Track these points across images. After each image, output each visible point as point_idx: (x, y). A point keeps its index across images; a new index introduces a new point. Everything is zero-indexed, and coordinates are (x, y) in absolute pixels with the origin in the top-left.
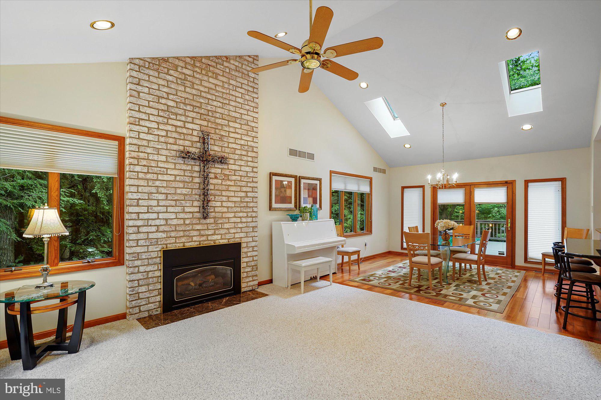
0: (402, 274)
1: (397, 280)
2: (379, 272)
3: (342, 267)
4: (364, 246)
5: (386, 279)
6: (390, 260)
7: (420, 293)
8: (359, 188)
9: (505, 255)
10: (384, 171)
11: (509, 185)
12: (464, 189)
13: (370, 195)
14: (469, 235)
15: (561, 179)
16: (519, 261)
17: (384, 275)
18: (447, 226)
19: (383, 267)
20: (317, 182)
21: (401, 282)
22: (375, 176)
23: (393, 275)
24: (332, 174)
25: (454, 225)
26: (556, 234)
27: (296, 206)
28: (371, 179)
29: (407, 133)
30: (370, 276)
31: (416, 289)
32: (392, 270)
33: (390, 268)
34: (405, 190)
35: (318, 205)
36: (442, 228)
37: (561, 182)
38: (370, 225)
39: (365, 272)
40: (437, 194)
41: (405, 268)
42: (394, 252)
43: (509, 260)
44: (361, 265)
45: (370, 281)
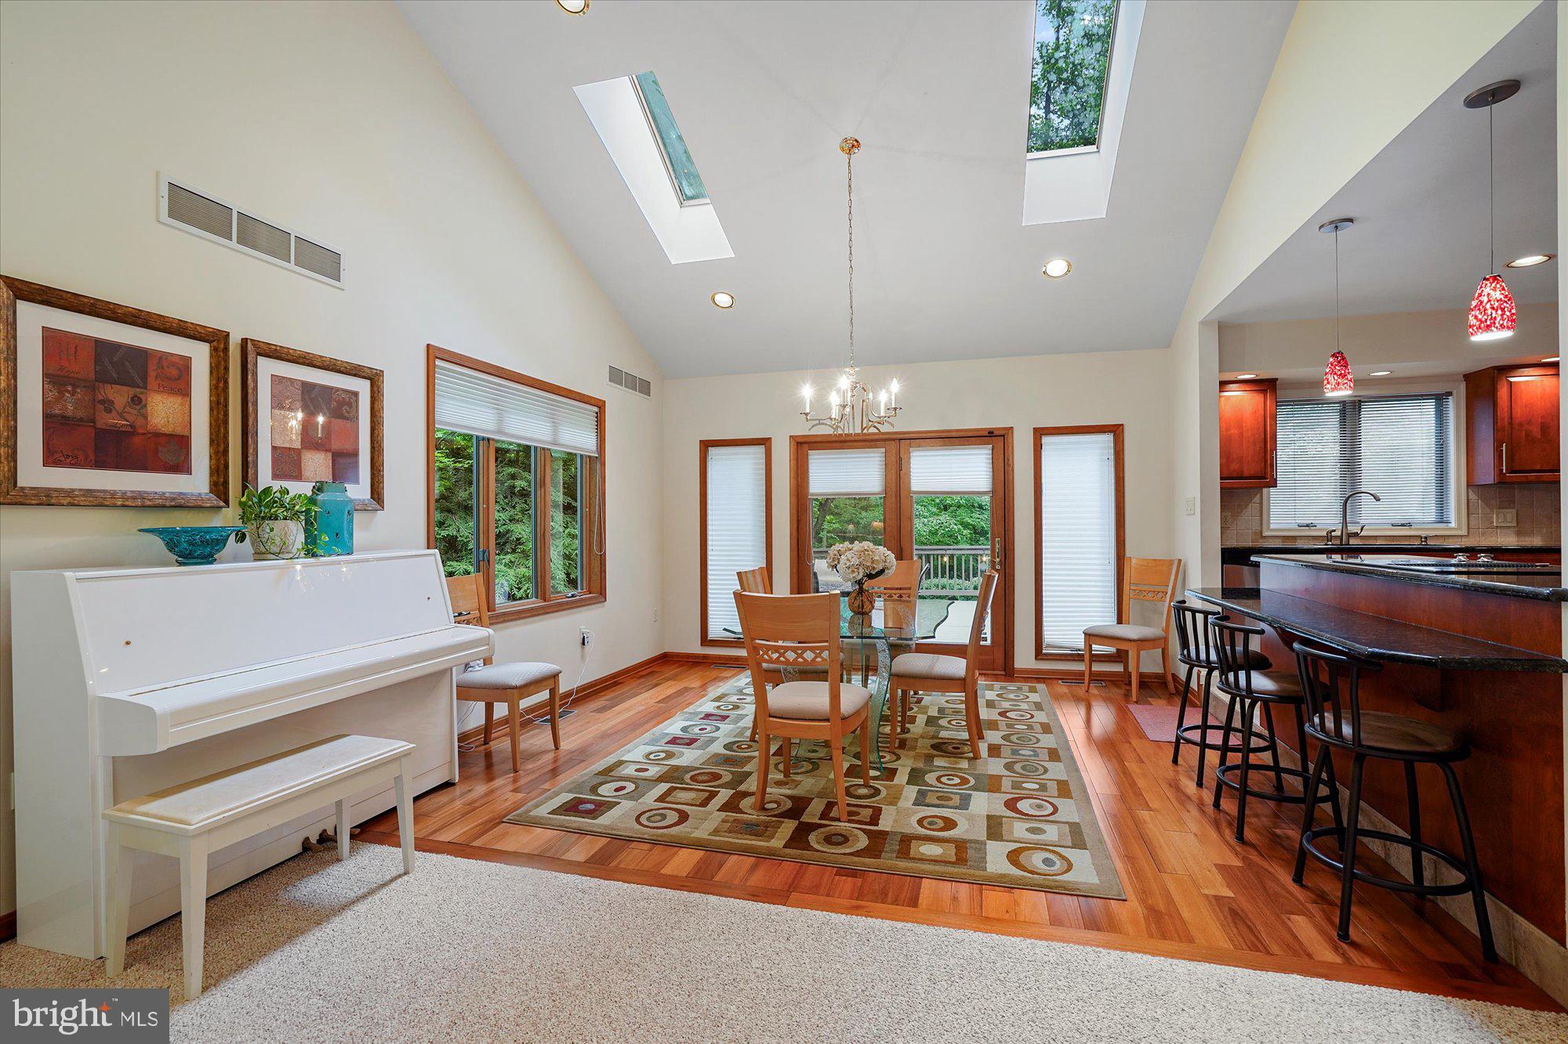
0: (717, 748)
1: (706, 779)
2: (636, 752)
3: (486, 743)
4: (580, 645)
5: (664, 787)
6: (669, 689)
7: (808, 847)
8: (555, 432)
9: (989, 642)
10: (644, 387)
11: (997, 439)
12: (883, 450)
13: (596, 462)
14: (910, 589)
15: (1114, 429)
16: (1024, 657)
17: (656, 762)
18: (869, 564)
19: (651, 719)
20: (362, 387)
21: (724, 795)
22: (616, 399)
23: (688, 757)
24: (438, 362)
25: (885, 562)
26: (1102, 576)
27: (219, 486)
28: (600, 405)
29: (725, 251)
30: (601, 779)
31: (789, 827)
32: (679, 733)
33: (674, 726)
34: (712, 451)
35: (358, 490)
36: (853, 572)
37: (1112, 434)
38: (597, 570)
39: (582, 755)
40: (808, 465)
41: (724, 718)
42: (679, 655)
43: (999, 656)
44: (563, 725)
45: (602, 807)
